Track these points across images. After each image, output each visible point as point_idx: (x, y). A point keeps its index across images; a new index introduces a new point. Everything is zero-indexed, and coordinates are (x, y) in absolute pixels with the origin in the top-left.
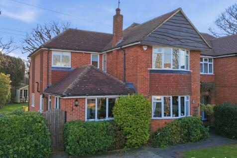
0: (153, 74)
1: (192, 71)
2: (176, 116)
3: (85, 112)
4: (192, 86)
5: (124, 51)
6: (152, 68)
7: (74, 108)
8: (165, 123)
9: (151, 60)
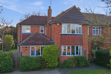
0: (62, 36)
1: (83, 34)
2: (73, 55)
3: (30, 52)
4: (83, 41)
5: (51, 25)
6: (61, 33)
7: (25, 50)
8: (68, 58)
9: (61, 30)
